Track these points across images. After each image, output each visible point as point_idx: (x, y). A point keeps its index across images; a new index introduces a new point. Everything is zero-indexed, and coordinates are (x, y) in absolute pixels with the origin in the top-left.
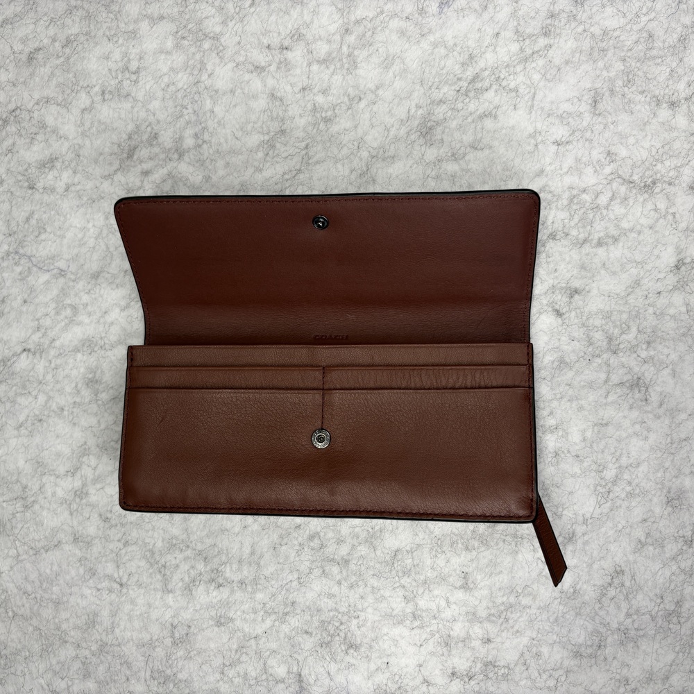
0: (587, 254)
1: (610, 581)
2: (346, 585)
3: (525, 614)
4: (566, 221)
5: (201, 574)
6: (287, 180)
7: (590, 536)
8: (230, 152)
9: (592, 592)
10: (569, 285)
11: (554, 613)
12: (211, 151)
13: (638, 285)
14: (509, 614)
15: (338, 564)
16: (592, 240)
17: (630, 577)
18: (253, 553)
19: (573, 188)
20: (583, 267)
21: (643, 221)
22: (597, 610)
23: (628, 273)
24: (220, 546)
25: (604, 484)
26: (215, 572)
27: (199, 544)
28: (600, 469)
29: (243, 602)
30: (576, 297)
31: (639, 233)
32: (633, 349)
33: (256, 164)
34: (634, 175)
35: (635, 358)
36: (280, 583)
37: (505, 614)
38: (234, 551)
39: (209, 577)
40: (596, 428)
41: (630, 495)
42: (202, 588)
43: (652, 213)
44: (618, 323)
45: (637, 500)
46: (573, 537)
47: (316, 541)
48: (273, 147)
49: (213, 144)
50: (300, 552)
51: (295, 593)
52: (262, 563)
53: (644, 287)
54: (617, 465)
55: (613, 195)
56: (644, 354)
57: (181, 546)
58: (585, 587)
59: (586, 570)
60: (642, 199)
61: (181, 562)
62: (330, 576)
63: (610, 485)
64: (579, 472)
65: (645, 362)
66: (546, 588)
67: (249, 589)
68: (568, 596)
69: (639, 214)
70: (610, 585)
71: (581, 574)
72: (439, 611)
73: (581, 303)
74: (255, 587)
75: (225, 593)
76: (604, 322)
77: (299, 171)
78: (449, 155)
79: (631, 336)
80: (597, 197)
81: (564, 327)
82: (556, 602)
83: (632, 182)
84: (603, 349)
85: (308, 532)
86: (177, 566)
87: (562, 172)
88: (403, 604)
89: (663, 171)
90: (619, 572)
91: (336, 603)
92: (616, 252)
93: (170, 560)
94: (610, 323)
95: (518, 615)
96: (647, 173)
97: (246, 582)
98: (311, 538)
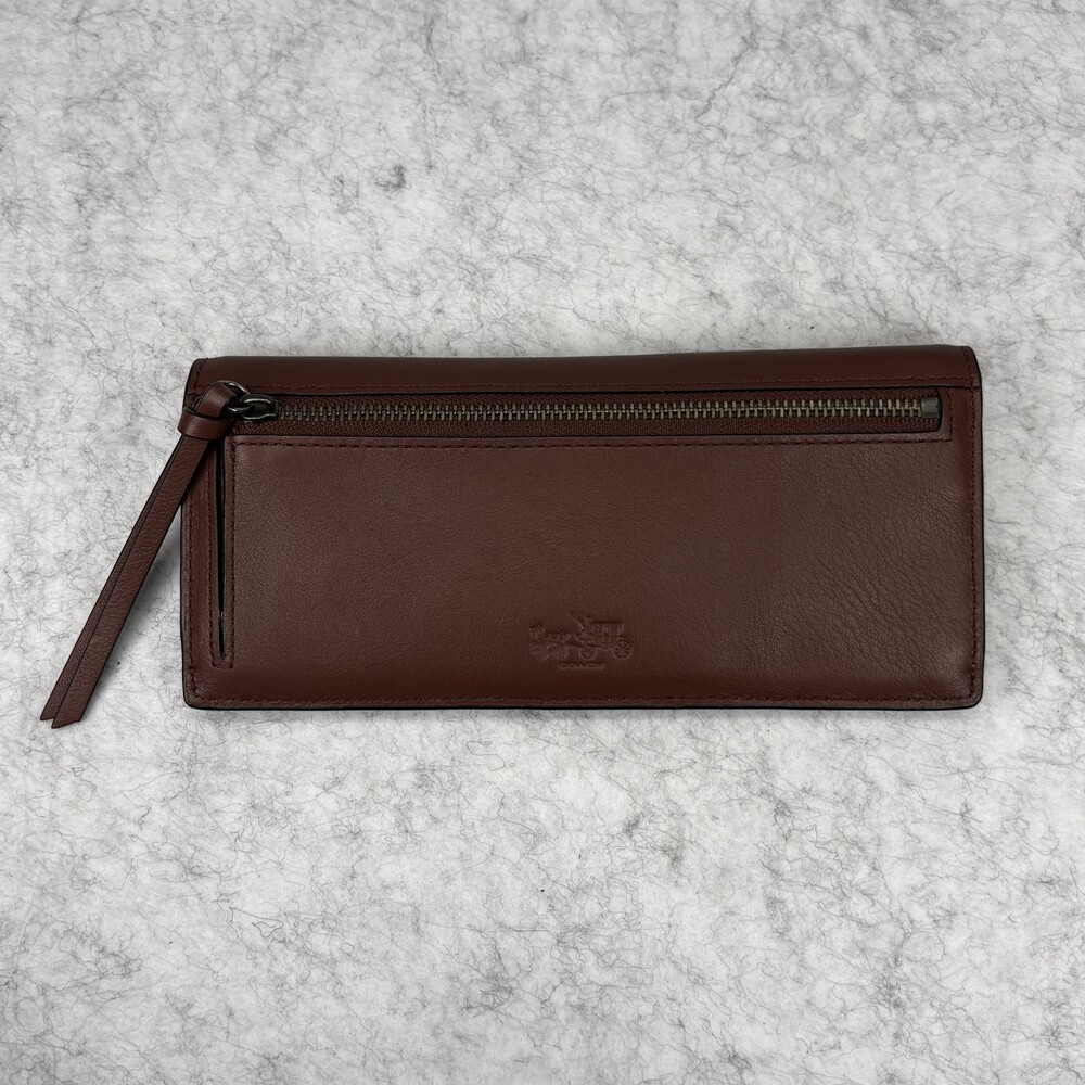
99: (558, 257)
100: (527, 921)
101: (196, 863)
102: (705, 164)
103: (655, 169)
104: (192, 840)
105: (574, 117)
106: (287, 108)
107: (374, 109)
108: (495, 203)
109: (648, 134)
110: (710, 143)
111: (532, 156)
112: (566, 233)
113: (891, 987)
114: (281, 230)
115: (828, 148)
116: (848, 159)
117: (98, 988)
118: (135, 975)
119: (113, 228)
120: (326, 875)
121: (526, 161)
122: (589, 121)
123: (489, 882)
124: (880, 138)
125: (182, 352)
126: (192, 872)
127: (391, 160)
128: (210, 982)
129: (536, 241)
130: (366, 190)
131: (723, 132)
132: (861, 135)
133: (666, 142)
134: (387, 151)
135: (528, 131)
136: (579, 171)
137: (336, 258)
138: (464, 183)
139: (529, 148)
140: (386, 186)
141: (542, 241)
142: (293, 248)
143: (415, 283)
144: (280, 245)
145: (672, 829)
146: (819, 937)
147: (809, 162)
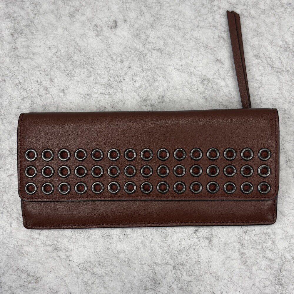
0: (234, 246)
1: (31, 275)
2: (18, 112)
3: (6, 223)
4: (254, 232)
5: (19, 23)
6: (266, 60)
7: (58, 261)
8: (281, 25)
9: (23, 264)
10: (214, 236)
11: (9, 242)
12: (280, 13)
13: (218, 280)
14: (6, 214)
15: (31, 106)
16: (243, 249)
17: (34, 287)
18: (34, 54)
19: (274, 235)
20: (226, 244)
21: (257, 279)
22: (12, 268)
23: (225, 273)
24: (37, 34)
25: (92, 267)
26: (21, 32)
27: (37, 21)
28: (101, 264)
29: (3, 50)
30: (207, 241)
31: (250, 278)
32: (177, 279)
33: (274, 41)
34: (286, 272)
35: (171, 281)
36: (16, 72)
37: (6, 211)
38: (35, 42)
39: (17, 28)
40: (126, 259)
41: (86, 284)
42: (10, 24)
43: (263, 285)
44: (193, 269)
45: (83, 288)
46: (57, 250)
47: (44, 92)
48: (286, 50)
49: (284, 14)
50: (36, 82)
51: (11, 81)
52: (28, 60)
53: (216, 283)
54: (104, 274)
55: (272, 260)
56: (174, 286)
57: (36, 10)
58: (26, 260)
59: (37, 260)
60: (271, 278)
61: (26, 10)
62: (22, 102)
63: (91, 271)
64: (98, 251)
65: (170, 287)
66: (23, 236)
67: (11, 53)
68: (20, 250)
69: (262, 277)
70: (29, 275)
71: (34, 257)
72: (5, 170)
73: (203, 244)
74: (13, 57)
75: (8, 38)
76: (193, 259)
77: (272, 67)
78: (289, 158)
79: (185, 277)
80: (270, 250)
81: (188, 235)
82: (16, 242)
83: (281, 271)
84: (176, 260)
85: (49, 86)
86: (23, 9)
87: (284, 227)
88: (8, 148)
89: (289, 290)
90: (37, 280)
91: (6, 107)
92: (237, 264)
93: (26, 4)
94: (192, 263)
95: (6, 220)
96: (287, 280)
97: (16, 51)
98: (46, 89)
99: (167, 49)
100: (164, 262)
101: (58, 246)
102: (214, 18)
103: (198, 20)
104: (56, 239)
105: (171, 3)
106: (78, 3)
107: (106, 2)
108: (147, 32)
109: (195, 9)
110: (215, 11)
111: (158, 16)
112: (170, 41)
113: (279, 279)
114: (78, 42)
115: (253, 12)
116: (259, 16)
117: (28, 287)
118: (39, 282)
119: (24, 43)
120: (99, 249)
121: (156, 18)
122: (176, 5)
123: (151, 249)
124: (269, 9)
125: (47, 83)
126: (56, 249)
127: (113, 19)
128: (63, 284)
129: (160, 44)
130: (105, 29)
131: (219, 8)
132: (263, 8)
133: (201, 11)
134: (111, 16)
135: (157, 8)
136: (173, 21)
137: (96, 51)
138: (136, 26)
139: (157, 14)
140: (111, 27)
141: (162, 44)
142: (82, 48)
143: (121, 59)
144: (77, 47)
145: (209, 232)
146: (256, 264)
147: (247, 17)
